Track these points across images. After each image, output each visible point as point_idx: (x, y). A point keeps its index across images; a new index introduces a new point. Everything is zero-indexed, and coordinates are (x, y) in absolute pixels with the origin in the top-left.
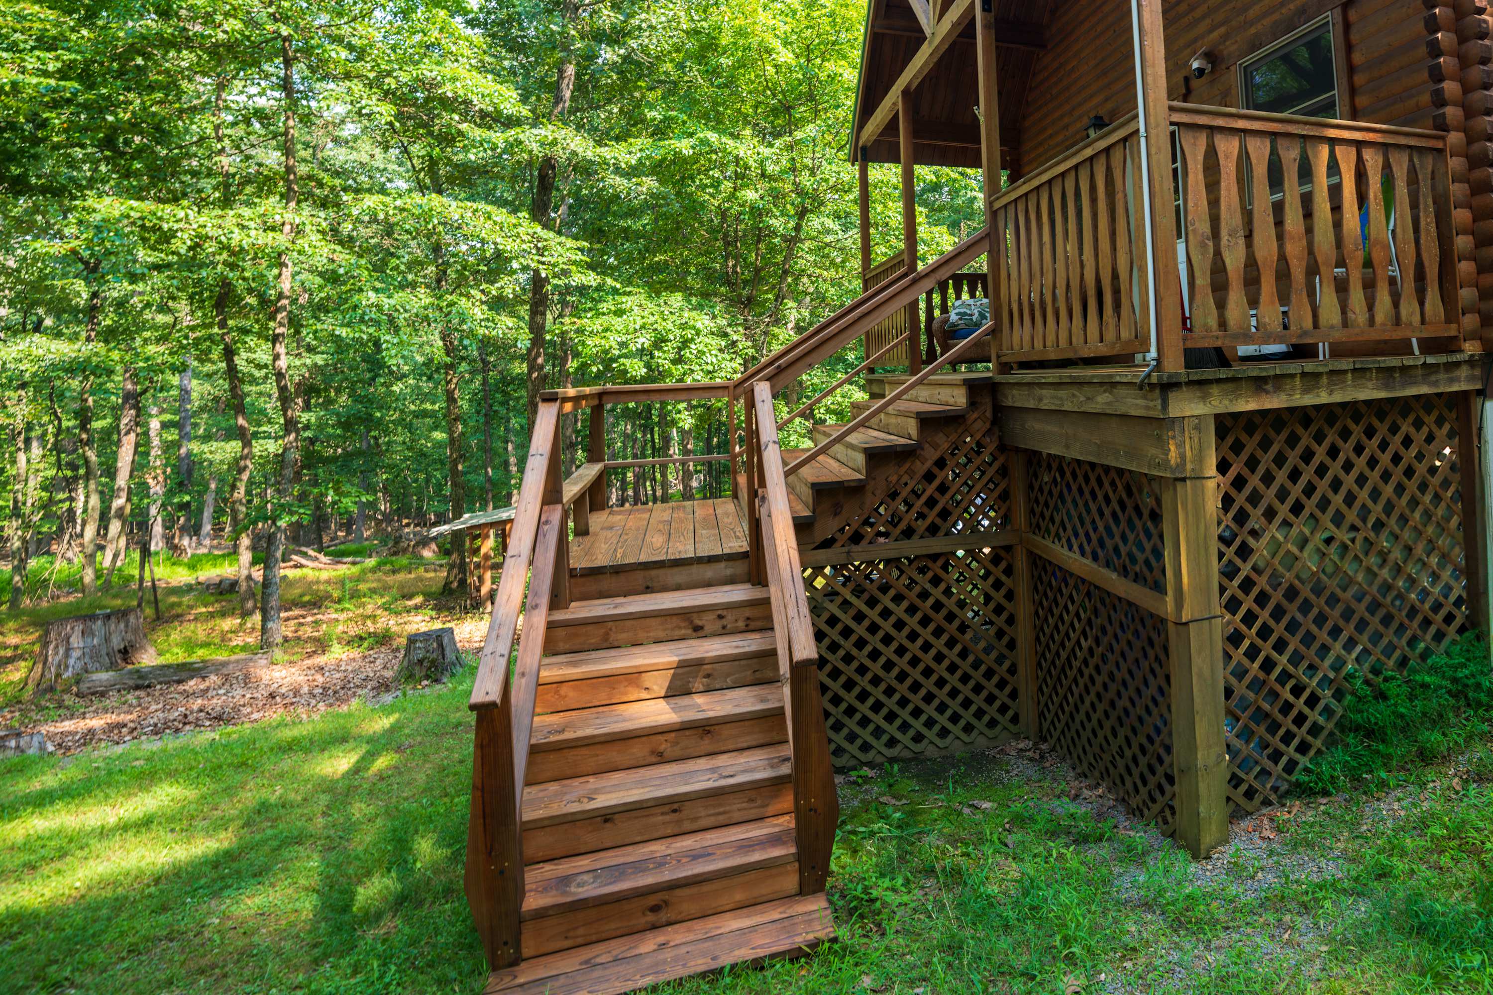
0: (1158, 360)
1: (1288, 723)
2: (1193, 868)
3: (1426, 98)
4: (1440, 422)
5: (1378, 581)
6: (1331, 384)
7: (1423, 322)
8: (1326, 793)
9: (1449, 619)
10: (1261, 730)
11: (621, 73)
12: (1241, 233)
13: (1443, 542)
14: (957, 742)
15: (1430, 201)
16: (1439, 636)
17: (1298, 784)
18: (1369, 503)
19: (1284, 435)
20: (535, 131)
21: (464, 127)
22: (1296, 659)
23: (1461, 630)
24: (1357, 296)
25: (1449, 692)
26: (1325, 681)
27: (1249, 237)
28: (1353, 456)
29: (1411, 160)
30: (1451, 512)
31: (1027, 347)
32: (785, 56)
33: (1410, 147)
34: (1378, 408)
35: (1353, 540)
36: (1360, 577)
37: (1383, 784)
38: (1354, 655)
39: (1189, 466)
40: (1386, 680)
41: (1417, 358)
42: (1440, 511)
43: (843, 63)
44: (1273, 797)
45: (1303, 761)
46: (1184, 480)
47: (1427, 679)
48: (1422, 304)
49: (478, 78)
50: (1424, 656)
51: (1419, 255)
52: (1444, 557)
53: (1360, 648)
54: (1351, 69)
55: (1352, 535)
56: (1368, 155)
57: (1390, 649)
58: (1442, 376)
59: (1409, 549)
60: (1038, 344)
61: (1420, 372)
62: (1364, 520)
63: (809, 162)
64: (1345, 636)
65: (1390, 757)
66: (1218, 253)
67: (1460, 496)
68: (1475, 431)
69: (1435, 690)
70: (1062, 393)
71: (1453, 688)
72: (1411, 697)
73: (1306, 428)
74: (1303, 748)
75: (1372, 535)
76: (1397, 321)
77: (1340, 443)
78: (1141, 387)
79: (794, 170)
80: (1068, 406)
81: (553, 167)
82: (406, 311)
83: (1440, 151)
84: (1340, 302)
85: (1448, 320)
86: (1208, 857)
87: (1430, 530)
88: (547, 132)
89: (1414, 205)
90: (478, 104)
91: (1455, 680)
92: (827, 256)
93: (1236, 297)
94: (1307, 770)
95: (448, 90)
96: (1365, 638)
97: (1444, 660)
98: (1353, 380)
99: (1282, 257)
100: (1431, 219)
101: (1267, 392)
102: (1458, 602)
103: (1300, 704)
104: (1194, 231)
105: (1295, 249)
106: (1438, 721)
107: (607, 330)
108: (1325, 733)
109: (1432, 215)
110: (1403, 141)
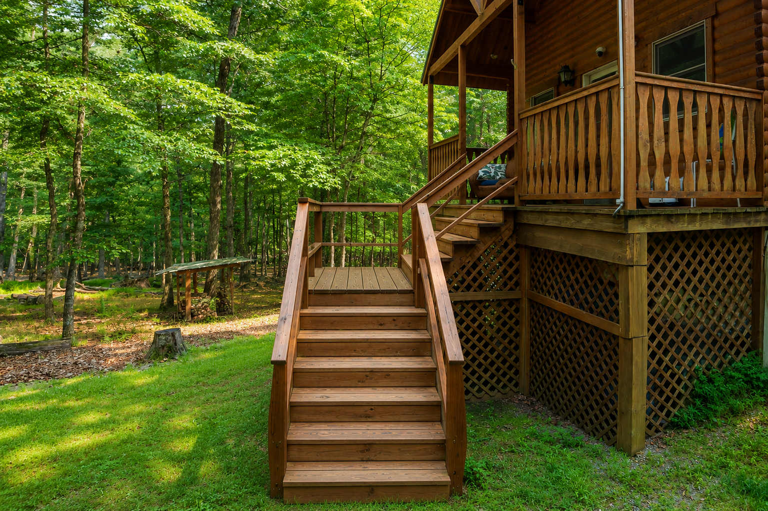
0: (624, 203)
1: (667, 391)
2: (628, 461)
3: (753, 71)
4: (744, 243)
5: (711, 322)
6: (701, 220)
7: (746, 190)
8: (686, 428)
9: (743, 344)
10: (656, 394)
11: (269, 15)
12: (663, 140)
13: (743, 304)
14: (511, 392)
15: (753, 127)
16: (738, 353)
17: (672, 422)
18: (710, 283)
19: (672, 246)
20: (222, 43)
21: (180, 38)
22: (672, 360)
23: (748, 351)
24: (716, 175)
25: (743, 381)
26: (685, 372)
27: (667, 141)
28: (703, 258)
29: (745, 105)
30: (747, 289)
31: (538, 192)
32: (368, 13)
33: (746, 98)
34: (718, 233)
35: (701, 301)
36: (703, 320)
37: (715, 424)
38: (699, 359)
39: (635, 260)
40: (713, 373)
41: (739, 209)
42: (742, 288)
43: (400, 19)
44: (660, 429)
45: (675, 411)
46: (632, 266)
47: (733, 374)
48: (746, 180)
49: (191, 11)
50: (730, 363)
51: (746, 155)
52: (742, 313)
53: (701, 356)
54: (714, 52)
55: (700, 298)
56: (726, 101)
57: (715, 358)
58: (753, 219)
59: (726, 307)
60: (546, 191)
61: (742, 216)
62: (707, 291)
63: (378, 72)
64: (695, 349)
65: (716, 411)
66: (652, 149)
67: (752, 281)
68: (762, 248)
69: (737, 380)
70: (561, 217)
71: (745, 379)
72: (726, 383)
73: (683, 242)
74: (674, 405)
75: (710, 299)
76: (734, 189)
77: (698, 251)
78: (614, 217)
79: (370, 76)
80: (563, 225)
81: (229, 65)
82: (152, 142)
83: (759, 101)
84: (708, 177)
85: (757, 190)
86: (635, 456)
87: (737, 298)
88: (228, 44)
89: (746, 128)
90: (192, 26)
91: (746, 375)
92: (386, 125)
93: (659, 173)
94: (675, 416)
95: (175, 17)
96: (704, 350)
97: (740, 364)
98: (712, 218)
99: (682, 153)
100: (753, 136)
101: (672, 222)
102: (748, 336)
103: (673, 382)
104: (642, 138)
105: (688, 149)
106: (738, 395)
107: (264, 157)
108: (684, 398)
109: (754, 134)
110: (742, 94)
